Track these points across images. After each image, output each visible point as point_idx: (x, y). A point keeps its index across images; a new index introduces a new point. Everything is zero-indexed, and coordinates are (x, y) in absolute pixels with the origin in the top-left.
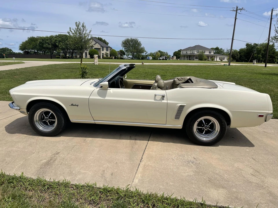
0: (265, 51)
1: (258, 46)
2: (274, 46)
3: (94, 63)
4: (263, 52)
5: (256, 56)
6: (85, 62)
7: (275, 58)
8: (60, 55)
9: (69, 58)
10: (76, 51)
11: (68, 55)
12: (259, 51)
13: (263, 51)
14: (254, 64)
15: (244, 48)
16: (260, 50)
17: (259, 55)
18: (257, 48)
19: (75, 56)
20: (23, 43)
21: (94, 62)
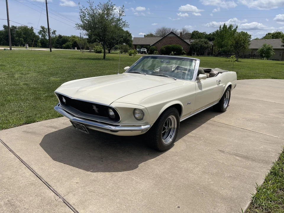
0: (25, 34)
1: (16, 28)
2: (33, 30)
4: (24, 36)
5: (17, 40)
7: (38, 42)
12: (19, 35)
13: (24, 34)
14: (27, 48)
15: (2, 30)
16: (21, 34)
17: (20, 39)
18: (17, 31)
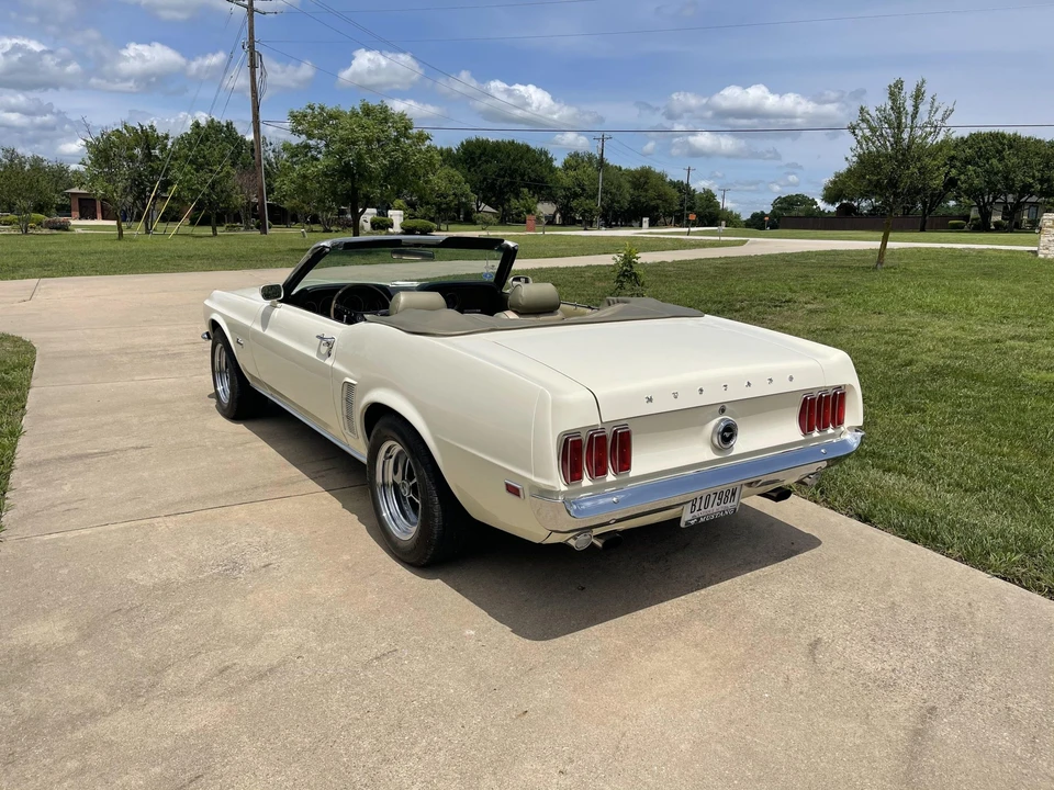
3: (1035, 253)
6: (990, 247)
8: (966, 218)
9: (999, 228)
10: (1034, 199)
11: (997, 218)
19: (1029, 222)
20: (836, 177)
21: (1038, 245)
